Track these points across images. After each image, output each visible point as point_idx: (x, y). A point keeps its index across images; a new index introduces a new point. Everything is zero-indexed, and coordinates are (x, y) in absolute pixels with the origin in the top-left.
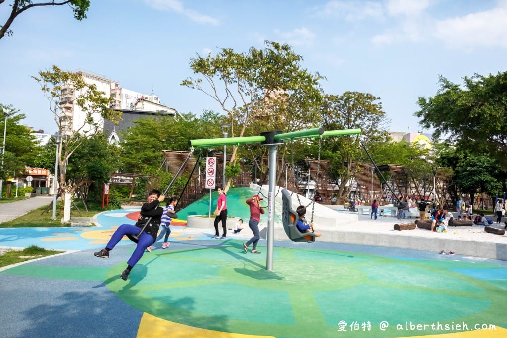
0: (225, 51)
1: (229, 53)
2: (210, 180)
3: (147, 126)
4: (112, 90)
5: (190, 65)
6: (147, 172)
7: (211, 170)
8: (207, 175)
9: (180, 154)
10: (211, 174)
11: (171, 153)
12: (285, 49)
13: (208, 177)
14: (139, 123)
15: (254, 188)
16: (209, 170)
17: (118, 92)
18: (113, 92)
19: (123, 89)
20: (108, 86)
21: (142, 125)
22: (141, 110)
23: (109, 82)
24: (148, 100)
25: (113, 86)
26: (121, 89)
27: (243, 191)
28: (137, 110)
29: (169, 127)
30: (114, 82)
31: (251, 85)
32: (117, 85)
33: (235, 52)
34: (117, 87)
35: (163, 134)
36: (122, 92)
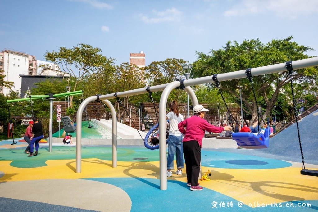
0: (61, 48)
1: (63, 49)
2: (59, 117)
3: (44, 86)
4: (29, 61)
5: (44, 56)
6: (41, 115)
7: (59, 112)
8: (57, 114)
9: (63, 103)
10: (59, 114)
11: (57, 103)
12: (88, 47)
13: (57, 116)
14: (39, 85)
15: (93, 121)
16: (58, 112)
17: (34, 62)
18: (31, 63)
19: (37, 61)
20: (27, 59)
21: (41, 86)
22: (46, 75)
23: (27, 56)
24: (51, 68)
25: (31, 59)
26: (36, 60)
27: (85, 123)
28: (44, 75)
29: (59, 86)
30: (31, 56)
31: (81, 64)
32: (34, 58)
33: (66, 49)
34: (34, 59)
35: (55, 91)
36: (37, 63)
